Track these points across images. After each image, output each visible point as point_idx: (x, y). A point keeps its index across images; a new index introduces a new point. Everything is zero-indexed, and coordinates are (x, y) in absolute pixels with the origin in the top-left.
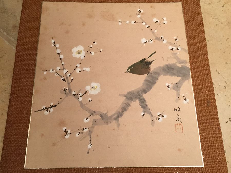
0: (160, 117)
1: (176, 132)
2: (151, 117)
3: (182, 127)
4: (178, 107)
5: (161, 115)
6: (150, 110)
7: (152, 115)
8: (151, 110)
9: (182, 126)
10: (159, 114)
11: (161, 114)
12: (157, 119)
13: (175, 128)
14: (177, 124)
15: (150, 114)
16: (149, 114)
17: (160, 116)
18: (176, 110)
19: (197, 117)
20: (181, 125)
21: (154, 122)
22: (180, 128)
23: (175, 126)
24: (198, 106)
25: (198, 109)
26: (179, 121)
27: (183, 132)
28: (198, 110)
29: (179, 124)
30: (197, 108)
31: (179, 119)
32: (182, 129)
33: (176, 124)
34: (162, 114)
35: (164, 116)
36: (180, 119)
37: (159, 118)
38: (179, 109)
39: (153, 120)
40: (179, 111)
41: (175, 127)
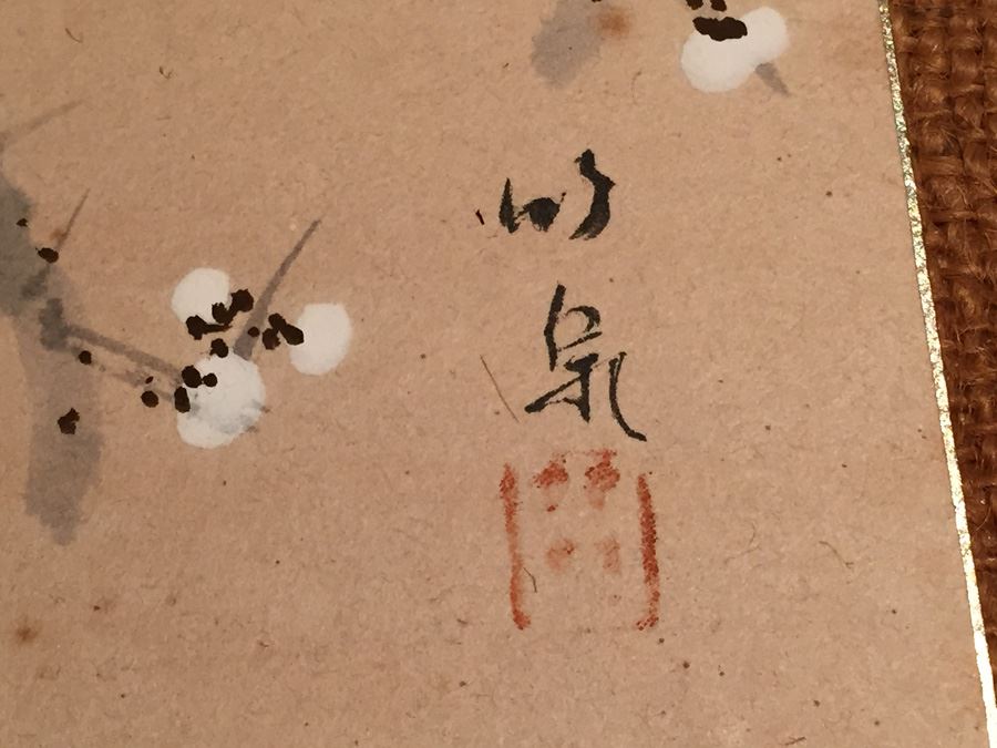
0: (219, 349)
1: (520, 620)
2: (41, 349)
3: (649, 520)
4: (587, 162)
5: (241, 320)
6: (39, 236)
7: (57, 329)
8: (61, 236)
9: (645, 497)
10: (203, 291)
11: (242, 300)
12: (150, 399)
13: (500, 535)
14: (553, 475)
15: (40, 304)
16: (15, 313)
17: (230, 337)
18: (544, 211)
19: (945, 332)
20: (624, 496)
21: (94, 444)
22: (612, 549)
23: (510, 512)
24: (957, 125)
25: (967, 179)
26: (583, 406)
27: (668, 616)
28: (949, 189)
29: (576, 469)
30: (948, 165)
31: (584, 367)
32: (652, 568)
33: (530, 467)
34: (273, 286)
35: (296, 337)
36: (615, 366)
37: (205, 367)
38: (603, 185)
39: (68, 422)
40: (597, 219)
41: (511, 528)
